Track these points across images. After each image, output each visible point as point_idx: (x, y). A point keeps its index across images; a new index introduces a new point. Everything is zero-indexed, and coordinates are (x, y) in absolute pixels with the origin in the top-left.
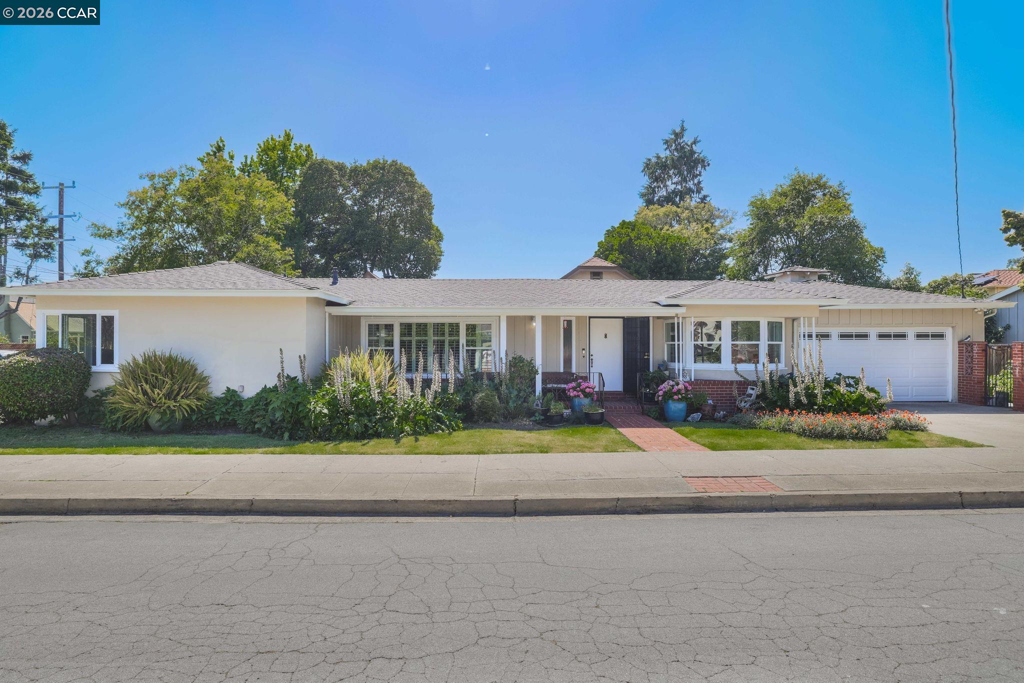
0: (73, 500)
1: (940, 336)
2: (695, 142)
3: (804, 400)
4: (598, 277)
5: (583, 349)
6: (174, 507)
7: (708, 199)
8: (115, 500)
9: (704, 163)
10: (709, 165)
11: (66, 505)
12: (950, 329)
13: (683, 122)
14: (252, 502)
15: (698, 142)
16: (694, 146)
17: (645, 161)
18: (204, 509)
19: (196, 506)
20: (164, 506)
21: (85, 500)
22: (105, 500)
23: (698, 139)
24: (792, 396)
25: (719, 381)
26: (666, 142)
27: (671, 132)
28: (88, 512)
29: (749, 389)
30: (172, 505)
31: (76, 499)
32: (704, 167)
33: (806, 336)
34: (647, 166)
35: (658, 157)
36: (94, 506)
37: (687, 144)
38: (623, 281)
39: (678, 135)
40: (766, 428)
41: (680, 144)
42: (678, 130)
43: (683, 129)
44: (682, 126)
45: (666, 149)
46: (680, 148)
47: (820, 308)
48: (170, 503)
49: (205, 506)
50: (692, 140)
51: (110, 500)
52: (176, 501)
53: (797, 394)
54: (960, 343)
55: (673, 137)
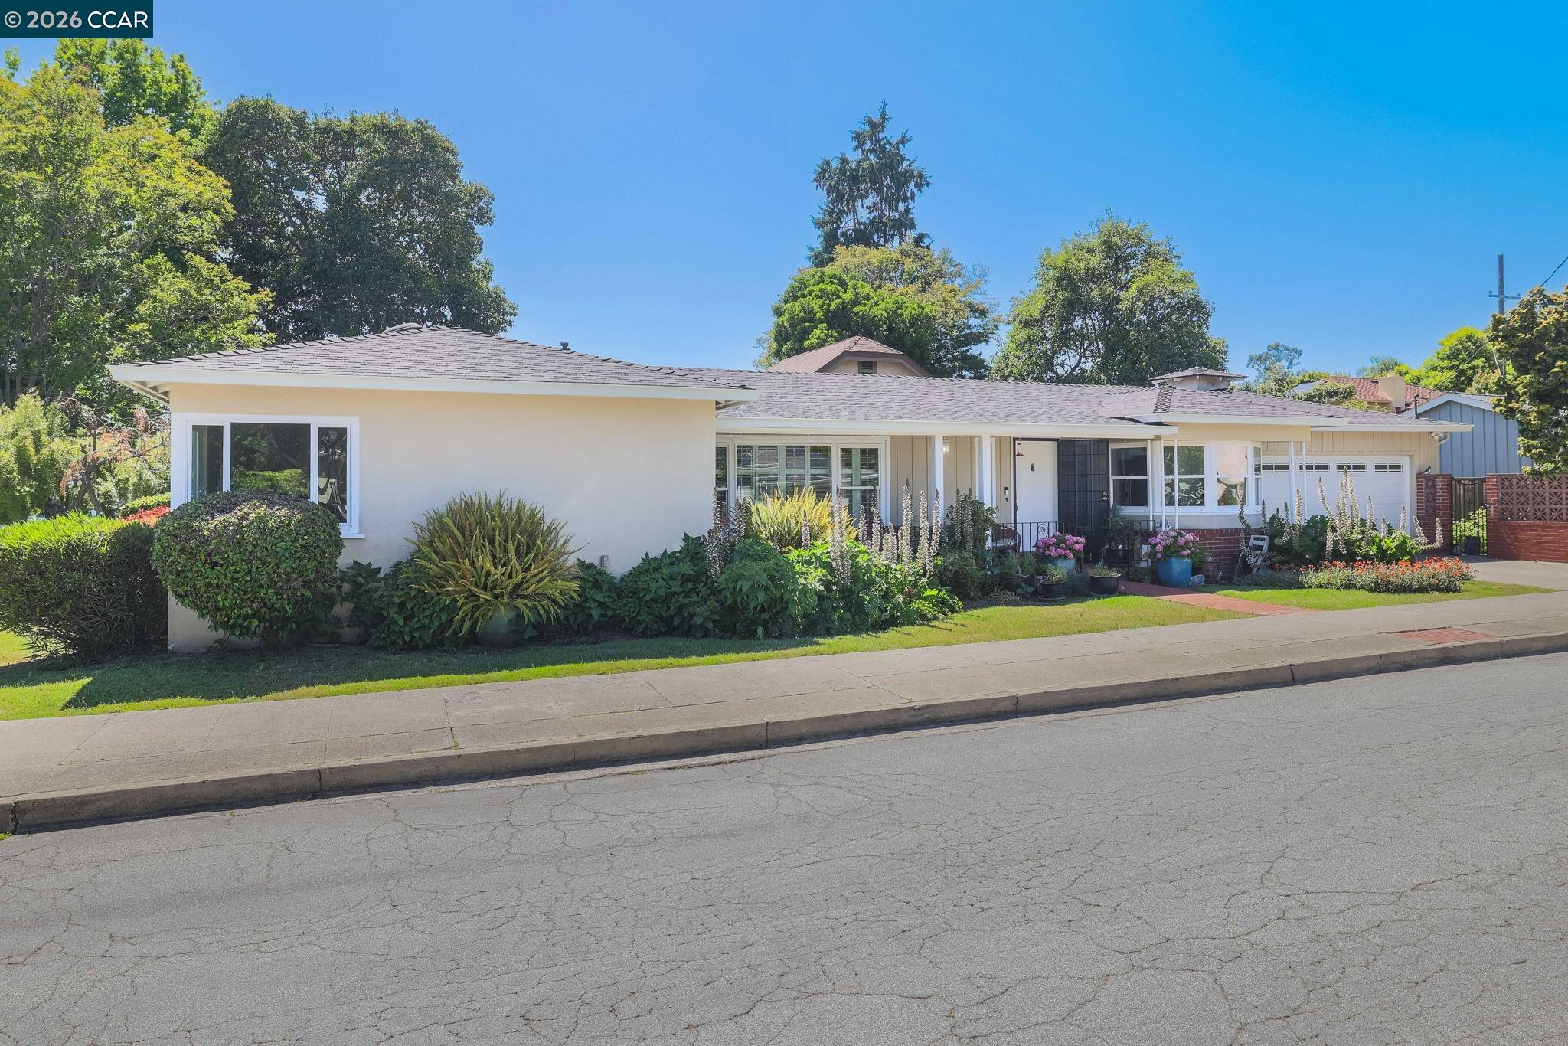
0: (774, 724)
1: (1396, 467)
2: (903, 141)
3: (1342, 549)
4: (871, 371)
5: (1006, 489)
6: (918, 719)
7: (926, 241)
8: (835, 718)
9: (922, 181)
10: (928, 183)
11: (763, 733)
12: (1407, 458)
13: (885, 104)
14: (1016, 699)
15: (909, 141)
16: (901, 146)
17: (820, 162)
18: (959, 716)
19: (947, 714)
20: (904, 718)
21: (792, 722)
22: (820, 719)
23: (908, 136)
24: (1329, 545)
25: (1208, 530)
26: (857, 136)
27: (862, 118)
28: (799, 740)
29: (1252, 539)
30: (916, 716)
31: (777, 722)
32: (919, 186)
33: (1304, 468)
34: (824, 172)
35: (844, 161)
36: (805, 730)
37: (888, 142)
38: (913, 380)
39: (875, 127)
40: (1318, 587)
41: (879, 141)
42: (876, 118)
43: (884, 117)
44: (883, 111)
45: (857, 147)
46: (879, 149)
47: (1312, 429)
48: (914, 713)
49: (959, 712)
50: (899, 137)
51: (828, 718)
52: (919, 709)
53: (1335, 543)
54: (1419, 476)
55: (867, 128)
